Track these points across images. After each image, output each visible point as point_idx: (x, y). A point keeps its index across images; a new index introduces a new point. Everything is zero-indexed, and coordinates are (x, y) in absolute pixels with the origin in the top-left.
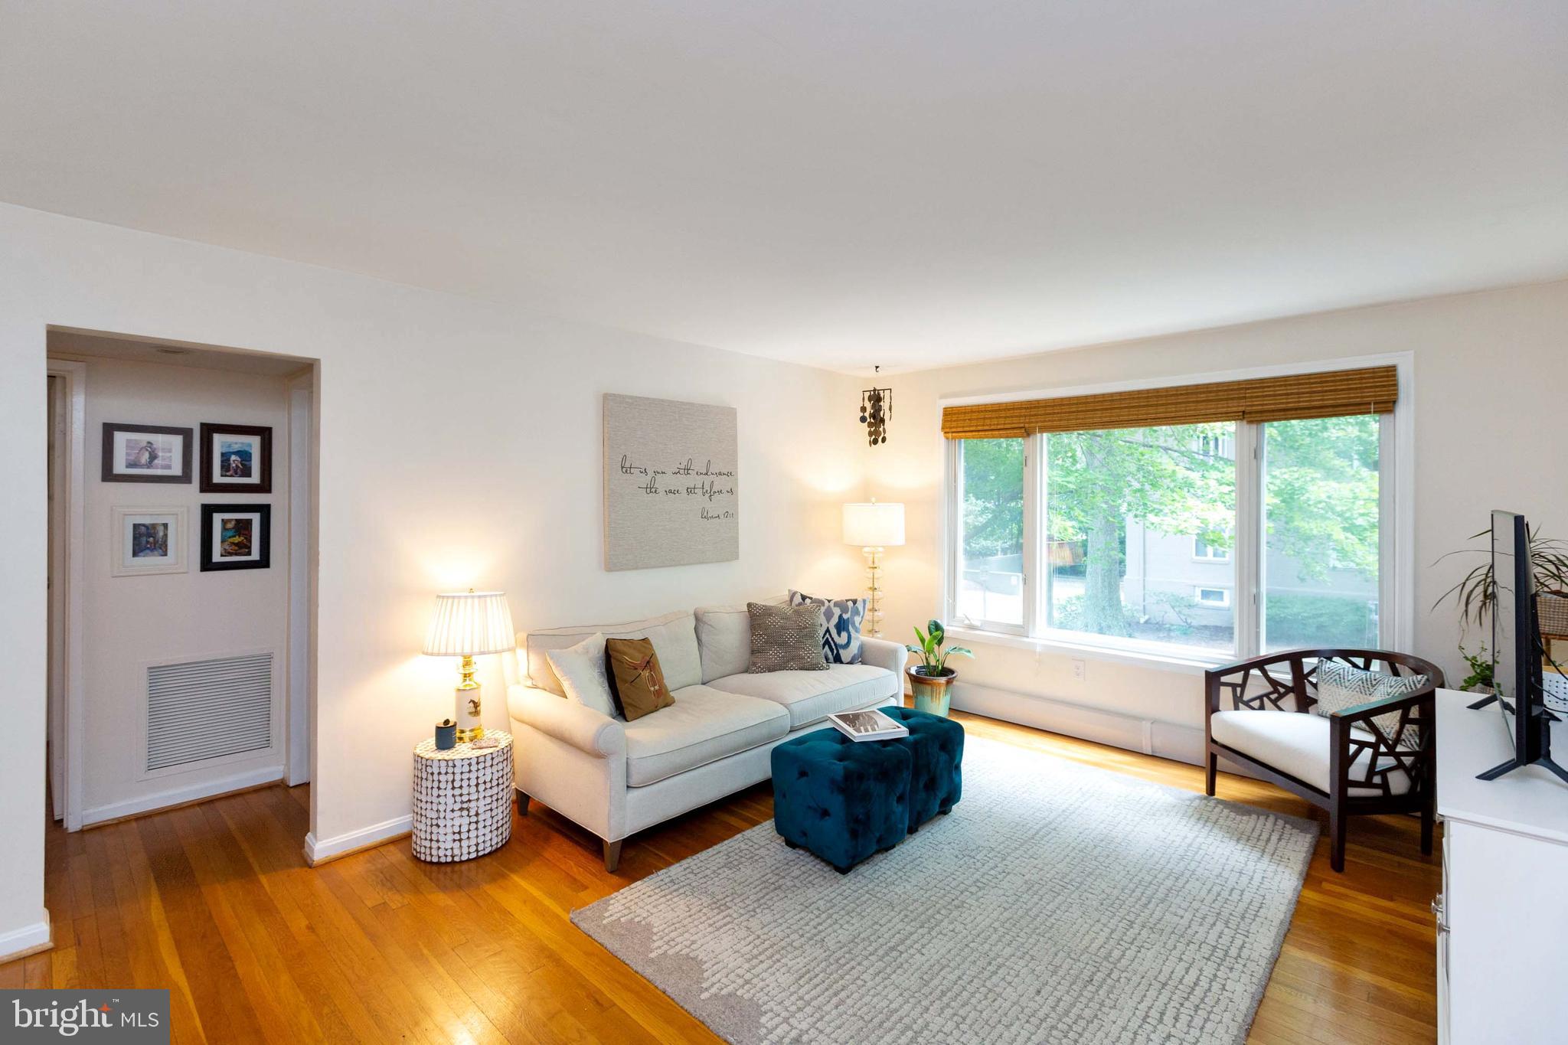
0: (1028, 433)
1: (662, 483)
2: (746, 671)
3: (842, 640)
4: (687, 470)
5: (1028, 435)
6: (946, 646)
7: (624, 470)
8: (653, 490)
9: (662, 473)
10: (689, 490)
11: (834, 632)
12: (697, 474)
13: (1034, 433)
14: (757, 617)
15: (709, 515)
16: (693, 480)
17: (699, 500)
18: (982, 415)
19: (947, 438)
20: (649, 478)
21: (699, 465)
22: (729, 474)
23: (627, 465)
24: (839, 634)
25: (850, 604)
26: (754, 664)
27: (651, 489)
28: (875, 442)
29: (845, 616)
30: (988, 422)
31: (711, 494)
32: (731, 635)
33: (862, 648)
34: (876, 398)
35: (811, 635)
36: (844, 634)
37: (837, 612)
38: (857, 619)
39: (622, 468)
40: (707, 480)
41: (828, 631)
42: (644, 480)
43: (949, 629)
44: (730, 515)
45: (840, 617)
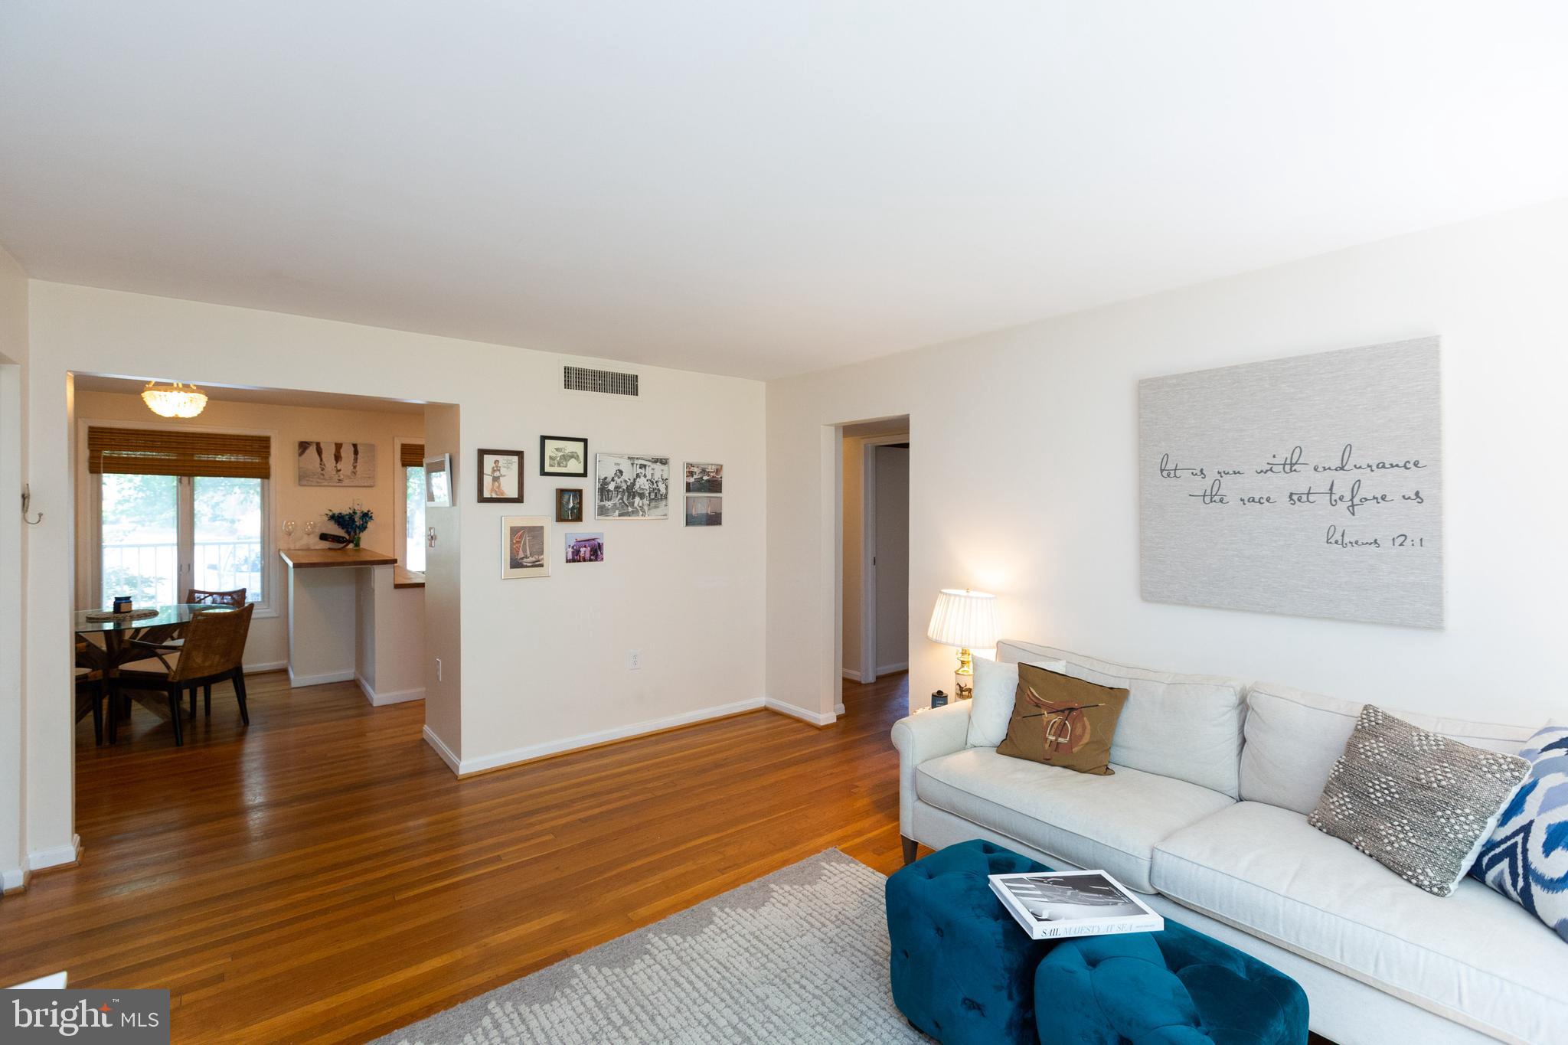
1: (1231, 488)
4: (1291, 466)
7: (1165, 473)
8: (1217, 498)
9: (1235, 473)
10: (1295, 497)
12: (1316, 469)
15: (1346, 540)
16: (1305, 481)
17: (1322, 514)
20: (1209, 481)
21: (1322, 456)
22: (1420, 465)
23: (1171, 466)
27: (1213, 497)
39: (1162, 471)
42: (1203, 485)
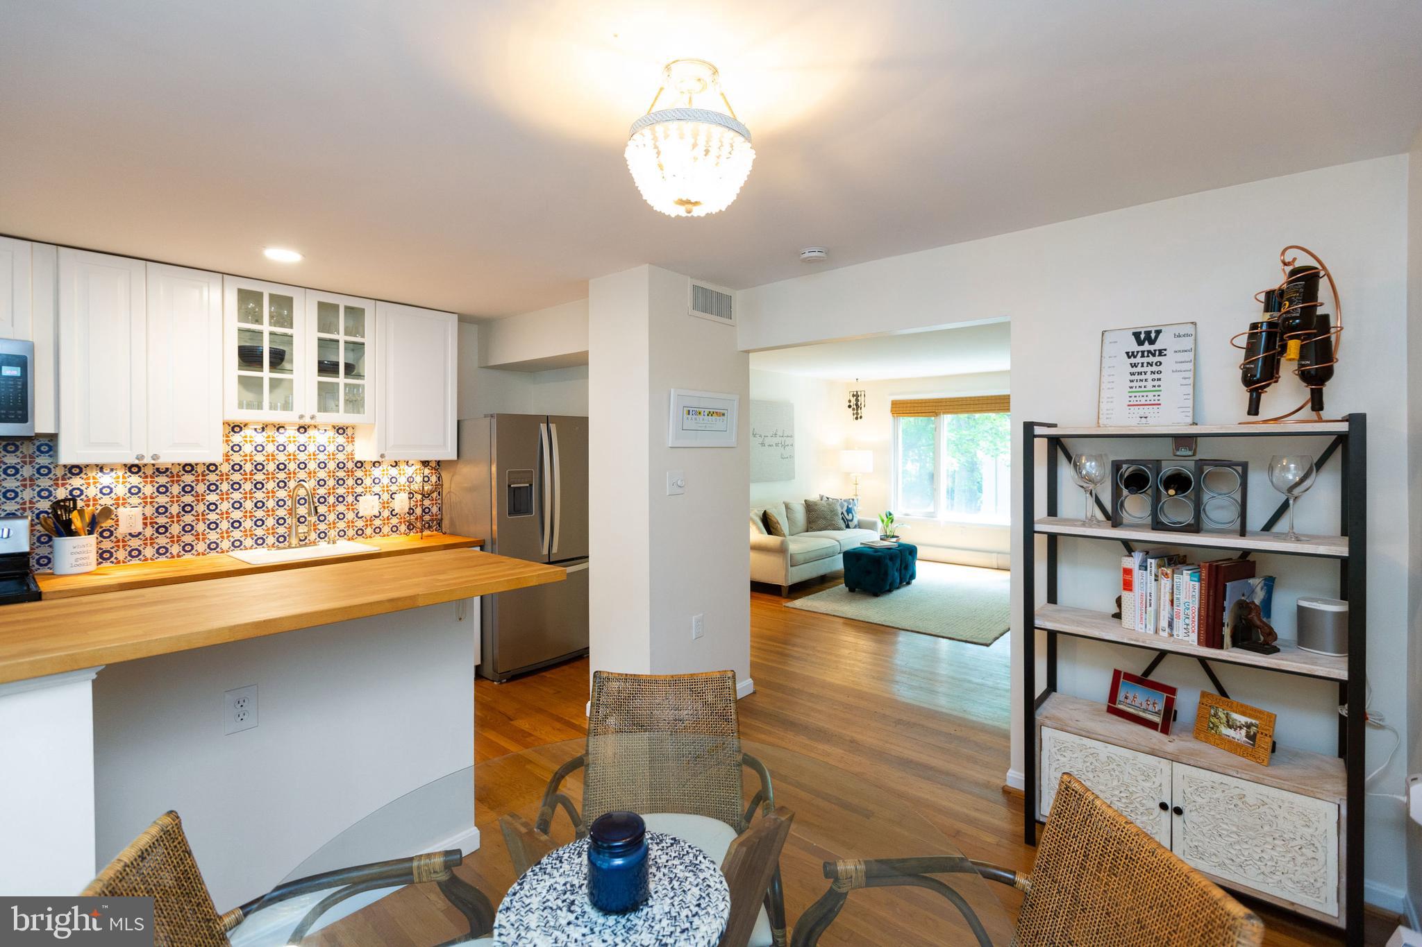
0: (936, 414)
1: (767, 441)
2: (807, 531)
3: (850, 517)
4: (776, 434)
5: (937, 415)
6: (895, 525)
7: (754, 435)
9: (767, 436)
10: (776, 444)
11: (846, 514)
12: (779, 437)
13: (940, 414)
14: (809, 507)
15: (783, 457)
16: (777, 440)
17: (780, 449)
18: (912, 405)
19: (894, 416)
21: (780, 433)
22: (791, 436)
23: (755, 433)
24: (848, 514)
25: (851, 501)
26: (811, 528)
27: (763, 444)
28: (857, 418)
29: (850, 506)
30: (916, 408)
31: (784, 446)
32: (800, 515)
33: (859, 522)
34: (856, 396)
35: (836, 515)
36: (850, 515)
37: (846, 504)
38: (855, 508)
40: (783, 439)
41: (842, 513)
42: (761, 440)
43: (895, 516)
44: (791, 457)
45: (848, 507)
